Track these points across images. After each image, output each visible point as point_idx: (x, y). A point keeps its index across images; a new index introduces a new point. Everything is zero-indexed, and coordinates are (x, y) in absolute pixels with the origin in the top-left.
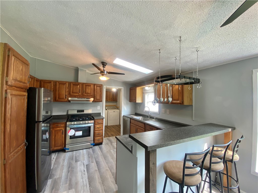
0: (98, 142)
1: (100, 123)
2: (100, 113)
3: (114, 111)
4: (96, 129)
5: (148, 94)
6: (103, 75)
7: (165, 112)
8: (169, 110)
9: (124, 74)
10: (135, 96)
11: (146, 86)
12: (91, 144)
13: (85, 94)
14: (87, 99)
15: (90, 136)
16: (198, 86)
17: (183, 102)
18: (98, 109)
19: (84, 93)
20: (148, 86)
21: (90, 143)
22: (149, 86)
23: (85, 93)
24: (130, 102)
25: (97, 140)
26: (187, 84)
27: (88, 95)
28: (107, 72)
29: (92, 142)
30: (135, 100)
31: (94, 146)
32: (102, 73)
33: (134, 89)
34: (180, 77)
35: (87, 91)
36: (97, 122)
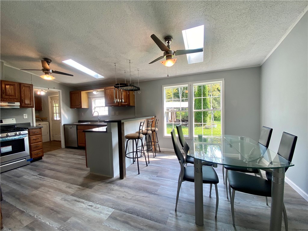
0: (37, 157)
1: (38, 133)
2: (30, 123)
3: (39, 123)
4: (32, 142)
5: (95, 100)
6: (46, 73)
7: (115, 114)
8: (118, 112)
9: (73, 76)
10: (80, 101)
11: (94, 91)
12: (28, 160)
13: (6, 97)
14: (8, 103)
15: (25, 151)
16: (139, 92)
17: (129, 104)
18: (24, 118)
19: (4, 96)
20: (96, 91)
21: (25, 159)
22: (98, 91)
23: (6, 95)
24: (71, 108)
25: (35, 154)
26: (132, 90)
27: (11, 97)
28: (52, 71)
29: (29, 158)
30: (80, 106)
31: (31, 162)
32: (46, 71)
33: (78, 93)
34: (131, 85)
35: (9, 93)
36: (33, 133)
